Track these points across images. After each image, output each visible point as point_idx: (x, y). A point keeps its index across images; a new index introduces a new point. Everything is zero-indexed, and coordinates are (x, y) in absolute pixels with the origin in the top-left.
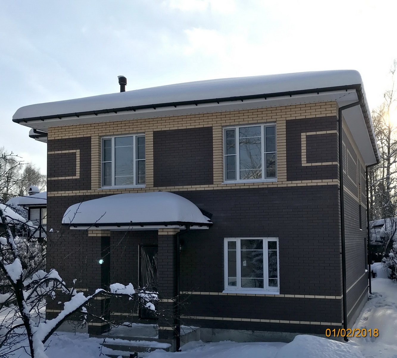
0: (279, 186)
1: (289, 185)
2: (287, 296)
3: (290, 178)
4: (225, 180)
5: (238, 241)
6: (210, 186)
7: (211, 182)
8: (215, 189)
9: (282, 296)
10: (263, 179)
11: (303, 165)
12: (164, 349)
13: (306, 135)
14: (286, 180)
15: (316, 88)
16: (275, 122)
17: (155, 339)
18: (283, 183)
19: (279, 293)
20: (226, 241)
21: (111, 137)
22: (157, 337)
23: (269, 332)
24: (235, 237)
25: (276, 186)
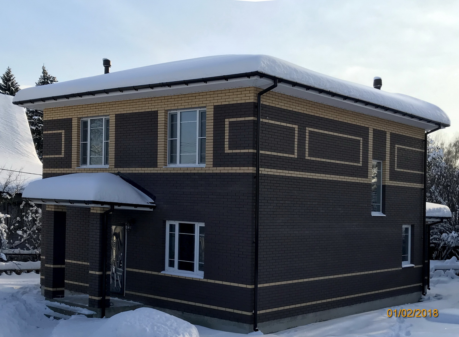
0: (207, 172)
1: (214, 172)
2: (209, 281)
3: (215, 165)
4: (168, 164)
5: (177, 224)
6: (155, 169)
7: (156, 166)
8: (159, 172)
9: (205, 280)
10: (197, 165)
11: (226, 152)
12: (86, 315)
13: (229, 121)
14: (212, 166)
15: (223, 75)
16: (205, 107)
17: (86, 306)
18: (210, 169)
19: (202, 278)
20: (168, 223)
21: (87, 119)
22: (87, 305)
23: (194, 314)
24: (175, 220)
25: (204, 172)
